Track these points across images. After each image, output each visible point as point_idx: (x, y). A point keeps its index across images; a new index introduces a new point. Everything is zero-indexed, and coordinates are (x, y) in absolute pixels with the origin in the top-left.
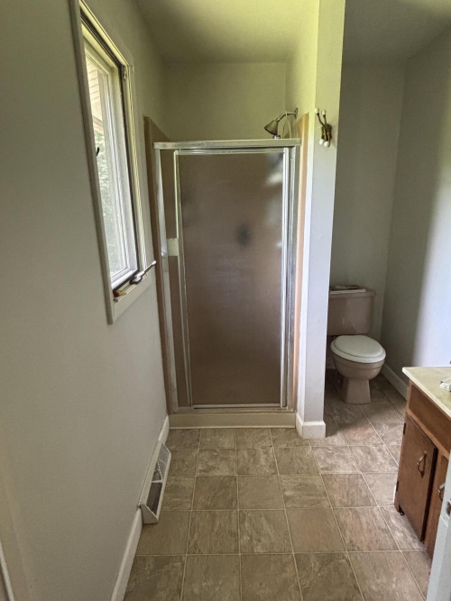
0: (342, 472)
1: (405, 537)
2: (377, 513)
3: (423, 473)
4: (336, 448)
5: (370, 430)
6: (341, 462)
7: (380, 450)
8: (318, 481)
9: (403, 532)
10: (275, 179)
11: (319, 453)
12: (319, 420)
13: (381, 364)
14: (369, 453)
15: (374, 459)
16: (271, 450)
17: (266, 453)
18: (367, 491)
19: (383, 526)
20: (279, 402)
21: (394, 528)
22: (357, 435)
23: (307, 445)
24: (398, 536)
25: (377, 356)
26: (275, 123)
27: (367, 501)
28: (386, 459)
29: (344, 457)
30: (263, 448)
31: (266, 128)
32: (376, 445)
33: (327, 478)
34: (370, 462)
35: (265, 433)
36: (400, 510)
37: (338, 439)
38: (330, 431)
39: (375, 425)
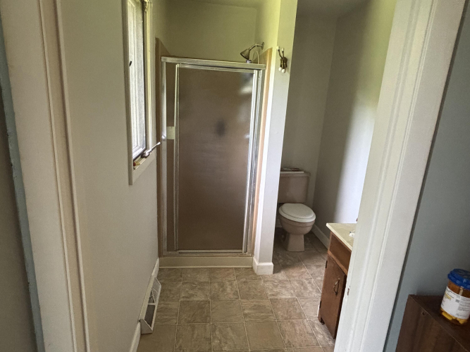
0: (284, 297)
1: (324, 338)
2: (307, 324)
3: (337, 293)
4: (280, 281)
5: (303, 270)
6: (283, 290)
7: (310, 283)
8: (267, 303)
9: (322, 335)
10: (246, 90)
11: (268, 285)
12: (269, 262)
13: (312, 224)
14: (302, 285)
15: (305, 288)
16: (235, 282)
17: (231, 284)
18: (300, 309)
19: (310, 332)
20: (242, 249)
21: (317, 332)
22: (294, 273)
23: (260, 279)
24: (320, 337)
25: (310, 218)
26: (248, 51)
27: (300, 315)
28: (313, 288)
29: (285, 287)
30: (229, 281)
31: (241, 54)
32: (307, 279)
33: (274, 301)
34: (303, 291)
35: (231, 271)
36: (322, 321)
37: (281, 276)
38: (276, 270)
39: (306, 266)
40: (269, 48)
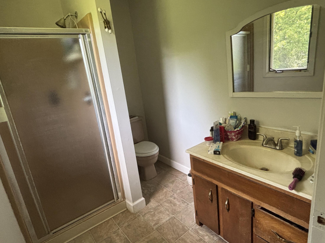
0: (164, 221)
1: (209, 237)
2: (192, 233)
3: (212, 201)
4: (155, 209)
5: (165, 190)
6: (161, 215)
7: (175, 198)
8: (155, 234)
9: (207, 235)
10: (73, 56)
11: (148, 216)
12: (140, 198)
14: (171, 202)
15: (175, 205)
16: (120, 231)
17: (118, 235)
18: (181, 224)
19: (198, 238)
21: (203, 236)
22: (160, 196)
23: (139, 216)
24: (206, 238)
26: (63, 20)
27: (184, 230)
28: (179, 201)
29: (161, 212)
30: (114, 233)
31: (57, 24)
32: (171, 197)
33: (159, 229)
34: (174, 207)
35: (110, 222)
36: (201, 224)
37: (153, 203)
38: (147, 201)
39: (166, 187)
40: (89, 12)
